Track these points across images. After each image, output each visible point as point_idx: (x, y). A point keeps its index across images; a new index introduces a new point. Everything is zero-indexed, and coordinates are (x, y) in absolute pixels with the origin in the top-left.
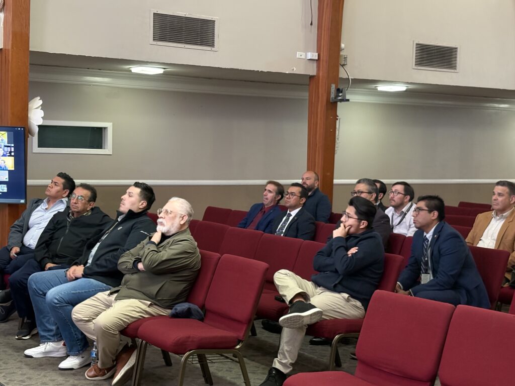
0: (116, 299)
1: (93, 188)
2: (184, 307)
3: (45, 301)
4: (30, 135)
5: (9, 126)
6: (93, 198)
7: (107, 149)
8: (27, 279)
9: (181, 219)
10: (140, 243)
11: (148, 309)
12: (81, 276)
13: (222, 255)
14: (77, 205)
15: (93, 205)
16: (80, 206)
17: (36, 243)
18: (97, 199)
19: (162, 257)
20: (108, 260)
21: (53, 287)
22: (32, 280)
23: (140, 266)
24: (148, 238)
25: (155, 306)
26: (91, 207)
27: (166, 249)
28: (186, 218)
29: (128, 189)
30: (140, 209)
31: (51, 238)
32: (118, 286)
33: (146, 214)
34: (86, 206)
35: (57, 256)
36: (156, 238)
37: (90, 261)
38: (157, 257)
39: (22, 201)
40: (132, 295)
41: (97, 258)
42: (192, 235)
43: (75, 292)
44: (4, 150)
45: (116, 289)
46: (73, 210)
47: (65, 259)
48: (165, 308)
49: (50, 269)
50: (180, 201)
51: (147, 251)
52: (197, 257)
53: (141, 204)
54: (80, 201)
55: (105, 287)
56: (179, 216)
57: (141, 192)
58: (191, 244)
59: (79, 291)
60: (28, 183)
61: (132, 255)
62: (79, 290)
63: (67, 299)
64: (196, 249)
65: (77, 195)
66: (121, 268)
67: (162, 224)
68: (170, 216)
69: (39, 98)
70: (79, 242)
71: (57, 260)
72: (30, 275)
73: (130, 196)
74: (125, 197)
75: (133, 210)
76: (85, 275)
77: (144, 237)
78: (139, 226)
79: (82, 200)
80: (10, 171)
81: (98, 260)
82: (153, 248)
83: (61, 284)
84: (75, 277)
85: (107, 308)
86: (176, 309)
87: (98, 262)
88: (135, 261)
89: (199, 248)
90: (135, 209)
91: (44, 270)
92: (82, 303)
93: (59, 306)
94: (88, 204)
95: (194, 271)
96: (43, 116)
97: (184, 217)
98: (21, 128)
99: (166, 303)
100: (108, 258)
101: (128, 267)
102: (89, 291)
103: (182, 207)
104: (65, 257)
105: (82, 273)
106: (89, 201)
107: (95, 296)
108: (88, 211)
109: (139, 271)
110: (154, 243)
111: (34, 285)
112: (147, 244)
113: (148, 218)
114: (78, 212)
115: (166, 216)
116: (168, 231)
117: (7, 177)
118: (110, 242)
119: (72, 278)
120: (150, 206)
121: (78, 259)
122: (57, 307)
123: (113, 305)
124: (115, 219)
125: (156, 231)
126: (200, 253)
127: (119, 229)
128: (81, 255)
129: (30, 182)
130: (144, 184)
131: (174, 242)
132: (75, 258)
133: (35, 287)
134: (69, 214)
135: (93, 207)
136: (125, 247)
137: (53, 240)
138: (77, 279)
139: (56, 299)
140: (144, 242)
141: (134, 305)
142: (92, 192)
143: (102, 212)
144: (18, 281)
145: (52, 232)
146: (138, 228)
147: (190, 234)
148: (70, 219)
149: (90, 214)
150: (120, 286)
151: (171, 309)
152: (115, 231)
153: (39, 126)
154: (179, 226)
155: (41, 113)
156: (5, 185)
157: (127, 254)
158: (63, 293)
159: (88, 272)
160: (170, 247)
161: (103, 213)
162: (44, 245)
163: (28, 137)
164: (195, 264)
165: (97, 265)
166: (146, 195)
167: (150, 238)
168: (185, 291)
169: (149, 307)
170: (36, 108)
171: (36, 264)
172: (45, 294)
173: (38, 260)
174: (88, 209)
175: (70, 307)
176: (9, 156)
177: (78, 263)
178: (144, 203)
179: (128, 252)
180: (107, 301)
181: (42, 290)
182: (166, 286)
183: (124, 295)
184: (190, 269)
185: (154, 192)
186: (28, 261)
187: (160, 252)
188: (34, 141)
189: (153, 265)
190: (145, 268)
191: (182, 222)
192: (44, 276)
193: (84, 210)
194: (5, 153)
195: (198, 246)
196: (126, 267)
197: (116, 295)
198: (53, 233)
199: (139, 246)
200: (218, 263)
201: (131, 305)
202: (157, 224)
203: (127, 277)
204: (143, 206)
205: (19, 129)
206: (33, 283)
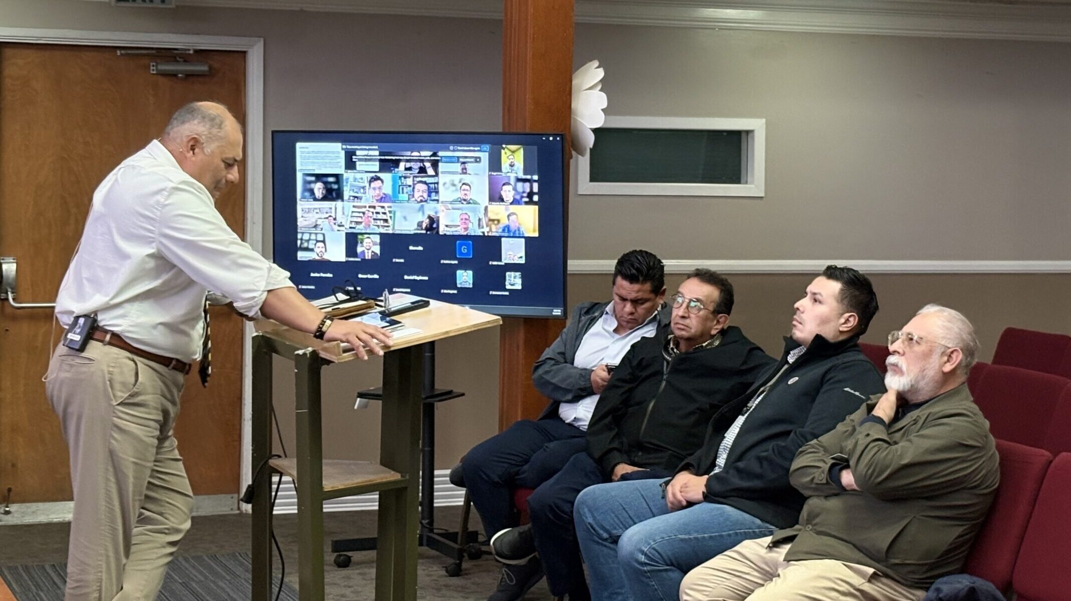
0: (788, 559)
1: (726, 280)
2: (959, 586)
3: (616, 557)
4: (574, 153)
5: (528, 131)
6: (726, 305)
7: (752, 183)
8: (572, 503)
9: (946, 358)
10: (844, 419)
11: (867, 587)
12: (700, 496)
13: (1055, 455)
14: (687, 322)
15: (725, 321)
16: (694, 325)
17: (590, 416)
18: (734, 307)
19: (901, 456)
20: (766, 458)
21: (635, 523)
22: (583, 502)
23: (847, 478)
24: (864, 407)
25: (885, 580)
26: (719, 327)
27: (911, 437)
28: (958, 357)
29: (810, 283)
30: (841, 332)
31: (626, 402)
32: (792, 526)
33: (856, 345)
34: (709, 324)
35: (640, 446)
36: (885, 407)
37: (721, 461)
38: (890, 457)
39: (557, 312)
40: (829, 550)
41: (737, 454)
42: (976, 402)
43: (687, 537)
44: (515, 189)
45: (788, 532)
46: (678, 333)
47: (660, 455)
48: (910, 587)
49: (624, 478)
50: (946, 314)
51: (862, 442)
52: (991, 457)
53: (843, 320)
54: (695, 311)
55: (759, 527)
56: (939, 351)
57: (842, 290)
58: (975, 424)
59: (695, 535)
60: (569, 268)
61: (826, 450)
62: (697, 532)
63: (669, 553)
64: (986, 437)
65: (688, 296)
66: (799, 481)
67: (898, 370)
68: (917, 348)
69: (596, 63)
70: (692, 413)
71: (640, 456)
72: (579, 491)
73: (815, 300)
74: (804, 304)
75: (824, 335)
76: (710, 496)
77: (855, 404)
78: (841, 376)
79: (700, 309)
80: (529, 240)
81: (740, 458)
82: (879, 432)
83: (654, 516)
84: (688, 502)
85: (766, 581)
86: (938, 590)
87: (741, 465)
88: (833, 466)
89: (994, 436)
90: (829, 333)
91: (610, 480)
92: (703, 565)
93: (649, 571)
94: (713, 321)
95: (984, 495)
96: (605, 105)
97: (954, 356)
98: (555, 136)
99: (913, 572)
100: (764, 454)
101: (816, 481)
102: (721, 536)
103: (948, 329)
104: (658, 449)
105: (704, 489)
106: (716, 312)
107: (736, 548)
108: (712, 336)
109: (842, 490)
110: (879, 420)
111: (588, 515)
112: (862, 423)
113: (862, 357)
114: (688, 339)
115: (907, 350)
116: (913, 389)
117: (523, 254)
118: (768, 413)
119: (680, 502)
120: (867, 325)
121: (691, 454)
122: (645, 572)
123: (780, 571)
124: (779, 359)
125: (885, 390)
126: (998, 447)
127: (791, 382)
128: (700, 446)
129: (574, 265)
130: (849, 270)
131: (930, 419)
132: (684, 453)
133: (590, 520)
134: (668, 342)
135: (726, 327)
136: (807, 429)
137: (631, 406)
138: (690, 504)
139: (643, 553)
140: (853, 416)
141: (833, 575)
142: (722, 291)
143: (745, 341)
144: (550, 506)
145: (627, 386)
146: (839, 381)
147: (972, 399)
148: (669, 355)
149: (717, 343)
150: (797, 527)
151: (927, 589)
152: (781, 387)
153: (595, 131)
154: (939, 377)
155: (599, 100)
156: (518, 274)
157: (813, 447)
158: (658, 538)
159: (717, 487)
160: (921, 433)
161: (751, 343)
162: (609, 418)
163: (571, 157)
164: (985, 476)
165: (739, 471)
166: (855, 296)
167: (871, 408)
168: (962, 545)
169: (869, 581)
170: (590, 88)
171: (590, 464)
172: (615, 540)
173: (597, 455)
174: (714, 332)
175: (675, 574)
176: (526, 203)
177: (692, 465)
178: (851, 319)
179: (815, 441)
180: (766, 564)
181: (608, 527)
182: (912, 529)
183: (805, 550)
184: (972, 488)
185: (875, 290)
186: (574, 456)
187: (896, 443)
188: (582, 165)
189: (877, 477)
190: (857, 485)
191: (948, 368)
192: (613, 494)
193: (705, 334)
194: (518, 197)
195: (992, 430)
196: (813, 479)
197: (787, 548)
198: (631, 390)
199: (840, 427)
200: (1045, 475)
201: (829, 575)
202: (885, 370)
203: (813, 503)
204: (849, 325)
205: (551, 138)
206: (586, 510)
